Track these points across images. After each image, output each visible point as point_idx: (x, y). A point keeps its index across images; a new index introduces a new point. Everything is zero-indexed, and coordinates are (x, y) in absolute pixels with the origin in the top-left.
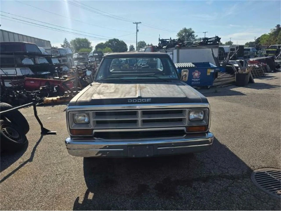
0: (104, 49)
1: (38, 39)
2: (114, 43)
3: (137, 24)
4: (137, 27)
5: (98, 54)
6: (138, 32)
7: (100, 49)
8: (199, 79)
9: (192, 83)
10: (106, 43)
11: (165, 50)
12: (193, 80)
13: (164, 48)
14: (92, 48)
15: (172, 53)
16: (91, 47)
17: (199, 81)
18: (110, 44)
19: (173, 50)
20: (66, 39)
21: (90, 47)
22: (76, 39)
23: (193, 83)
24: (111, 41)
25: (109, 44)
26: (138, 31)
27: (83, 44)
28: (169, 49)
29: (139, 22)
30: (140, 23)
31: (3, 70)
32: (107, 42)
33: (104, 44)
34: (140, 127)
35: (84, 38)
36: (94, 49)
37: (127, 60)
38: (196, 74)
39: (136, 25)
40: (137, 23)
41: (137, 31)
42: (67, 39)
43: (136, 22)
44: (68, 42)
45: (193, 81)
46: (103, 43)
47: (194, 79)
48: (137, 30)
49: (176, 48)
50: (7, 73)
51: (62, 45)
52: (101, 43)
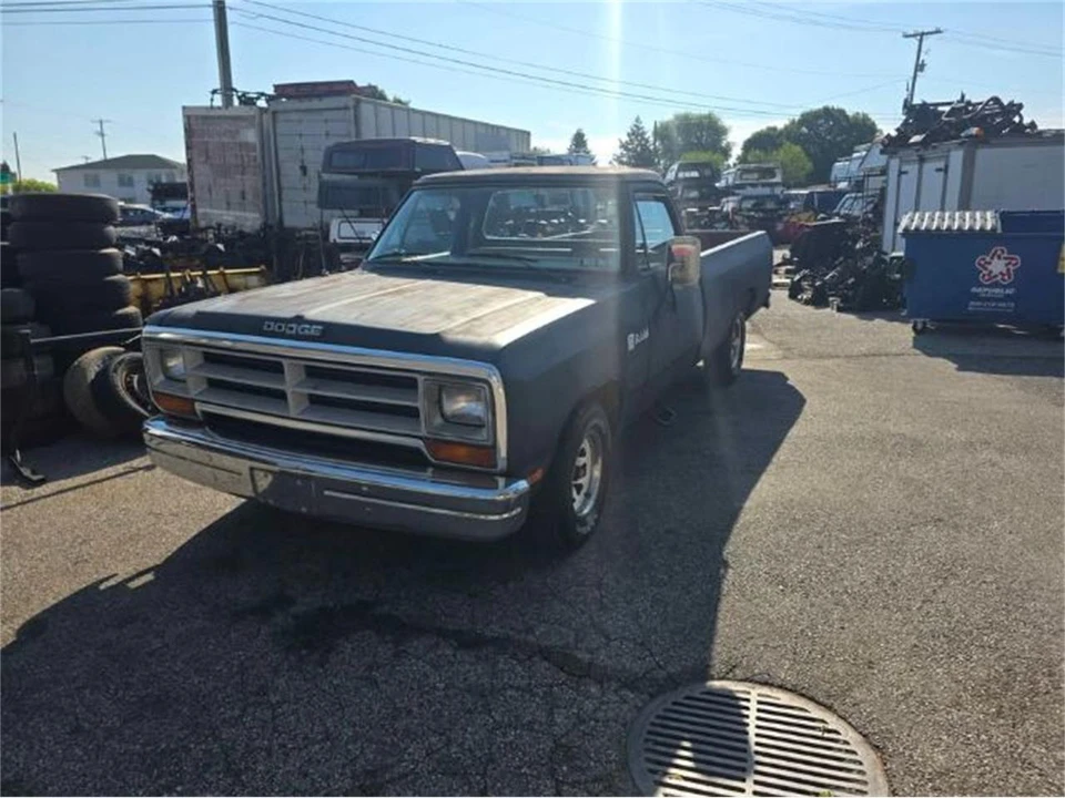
0: (775, 153)
1: (486, 125)
2: (821, 125)
3: (921, 41)
4: (919, 50)
5: (700, 173)
6: (919, 73)
7: (757, 152)
8: (1009, 291)
9: (972, 303)
10: (786, 128)
11: (918, 150)
12: (974, 290)
13: (915, 144)
14: (730, 150)
15: (941, 165)
16: (728, 144)
17: (1007, 298)
18: (804, 130)
19: (949, 151)
20: (637, 120)
21: (724, 144)
22: (677, 117)
23: (979, 304)
24: (809, 119)
25: (799, 128)
26: (920, 67)
27: (699, 134)
28: (935, 147)
29: (934, 29)
30: (938, 32)
31: (354, 225)
32: (793, 122)
33: (781, 133)
34: (292, 415)
35: (705, 112)
36: (737, 152)
37: (812, 194)
38: (998, 266)
39: (917, 43)
40: (923, 34)
41: (916, 71)
42: (642, 119)
43: (920, 30)
44: (645, 130)
45: (976, 297)
46: (774, 129)
47: (981, 285)
48: (917, 65)
49: (960, 144)
50: (363, 233)
51: (624, 141)
52: (770, 129)
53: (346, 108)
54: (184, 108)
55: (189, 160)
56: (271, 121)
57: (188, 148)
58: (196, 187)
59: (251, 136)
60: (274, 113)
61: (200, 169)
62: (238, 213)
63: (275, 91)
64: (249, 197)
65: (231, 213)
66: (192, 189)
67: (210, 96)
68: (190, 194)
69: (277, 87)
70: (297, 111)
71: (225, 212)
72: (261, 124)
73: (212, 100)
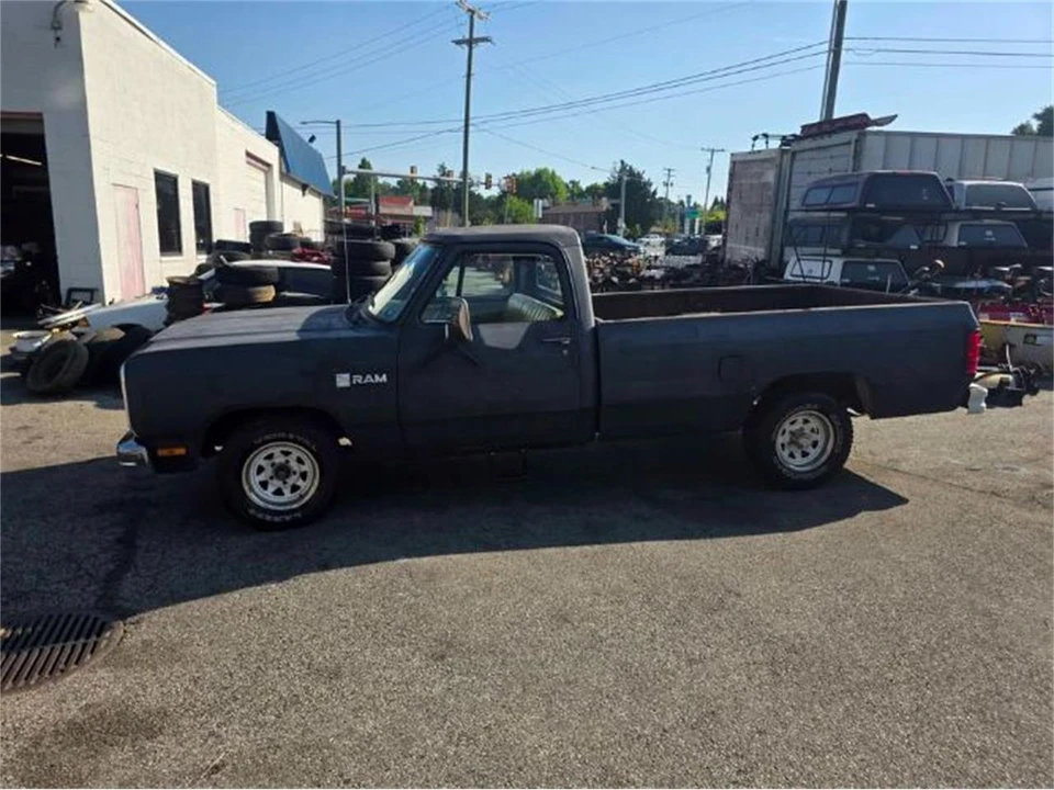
53: (849, 143)
54: (732, 155)
55: (728, 201)
56: (789, 162)
57: (730, 190)
58: (730, 225)
59: (770, 177)
60: (794, 154)
61: (734, 208)
62: (753, 249)
63: (802, 132)
64: (761, 233)
65: (748, 247)
66: (726, 227)
67: (752, 142)
68: (724, 230)
69: (804, 127)
70: (811, 149)
71: (743, 247)
72: (780, 167)
73: (753, 146)
